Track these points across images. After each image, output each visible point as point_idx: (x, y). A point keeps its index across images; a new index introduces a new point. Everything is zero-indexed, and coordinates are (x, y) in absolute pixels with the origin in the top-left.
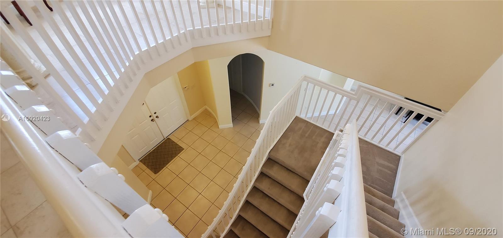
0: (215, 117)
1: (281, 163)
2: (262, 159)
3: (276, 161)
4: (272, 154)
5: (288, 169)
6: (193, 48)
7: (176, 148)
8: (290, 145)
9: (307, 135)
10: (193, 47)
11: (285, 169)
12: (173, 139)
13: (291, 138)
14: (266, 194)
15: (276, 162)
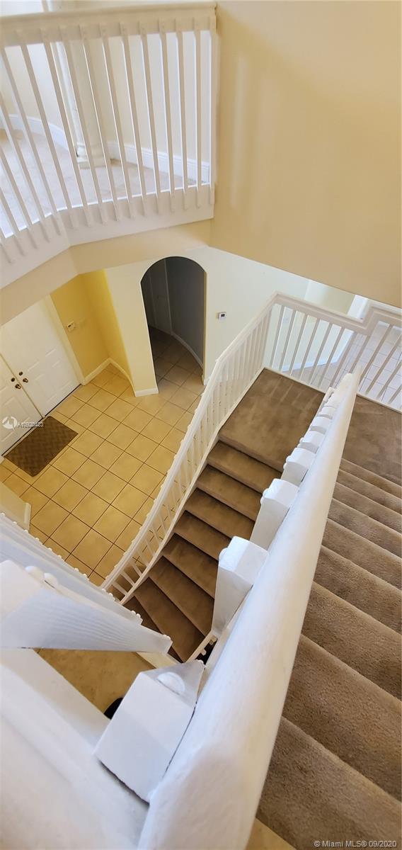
0: (127, 378)
1: (239, 449)
2: (208, 443)
3: (232, 444)
4: (224, 433)
5: (251, 458)
6: (71, 247)
7: (64, 433)
8: (254, 417)
9: (282, 400)
10: (73, 245)
11: (247, 457)
12: (58, 417)
13: (255, 407)
14: (216, 499)
15: (230, 446)
